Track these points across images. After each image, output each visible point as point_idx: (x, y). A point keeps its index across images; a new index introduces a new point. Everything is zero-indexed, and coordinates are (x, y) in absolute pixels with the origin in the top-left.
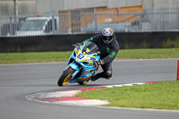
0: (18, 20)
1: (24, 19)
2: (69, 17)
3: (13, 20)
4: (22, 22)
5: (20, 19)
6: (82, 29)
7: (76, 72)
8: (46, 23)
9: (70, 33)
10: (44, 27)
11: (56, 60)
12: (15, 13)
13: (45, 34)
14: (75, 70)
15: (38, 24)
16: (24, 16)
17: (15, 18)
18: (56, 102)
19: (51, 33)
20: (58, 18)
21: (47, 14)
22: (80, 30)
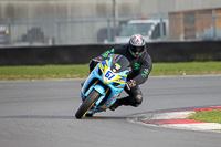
0: (117, 23)
1: (125, 23)
2: (182, 21)
3: (112, 24)
4: (123, 26)
5: (121, 23)
6: (197, 35)
7: (102, 98)
8: (153, 28)
9: (182, 39)
10: (150, 33)
11: (165, 74)
12: (114, 15)
13: (151, 41)
14: (101, 95)
15: (143, 29)
16: (125, 19)
17: (114, 21)
18: (165, 126)
19: (159, 40)
20: (167, 22)
21: (154, 16)
22: (194, 37)
